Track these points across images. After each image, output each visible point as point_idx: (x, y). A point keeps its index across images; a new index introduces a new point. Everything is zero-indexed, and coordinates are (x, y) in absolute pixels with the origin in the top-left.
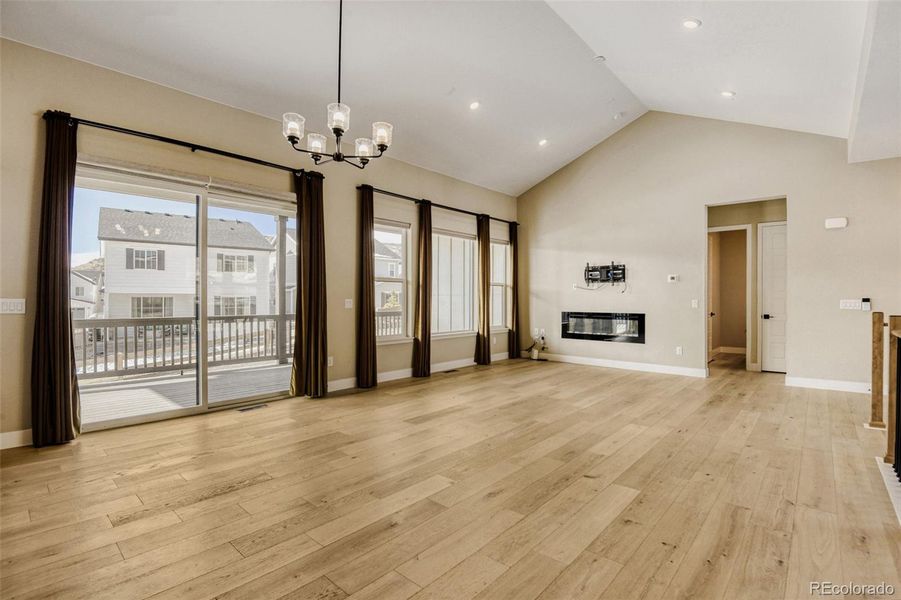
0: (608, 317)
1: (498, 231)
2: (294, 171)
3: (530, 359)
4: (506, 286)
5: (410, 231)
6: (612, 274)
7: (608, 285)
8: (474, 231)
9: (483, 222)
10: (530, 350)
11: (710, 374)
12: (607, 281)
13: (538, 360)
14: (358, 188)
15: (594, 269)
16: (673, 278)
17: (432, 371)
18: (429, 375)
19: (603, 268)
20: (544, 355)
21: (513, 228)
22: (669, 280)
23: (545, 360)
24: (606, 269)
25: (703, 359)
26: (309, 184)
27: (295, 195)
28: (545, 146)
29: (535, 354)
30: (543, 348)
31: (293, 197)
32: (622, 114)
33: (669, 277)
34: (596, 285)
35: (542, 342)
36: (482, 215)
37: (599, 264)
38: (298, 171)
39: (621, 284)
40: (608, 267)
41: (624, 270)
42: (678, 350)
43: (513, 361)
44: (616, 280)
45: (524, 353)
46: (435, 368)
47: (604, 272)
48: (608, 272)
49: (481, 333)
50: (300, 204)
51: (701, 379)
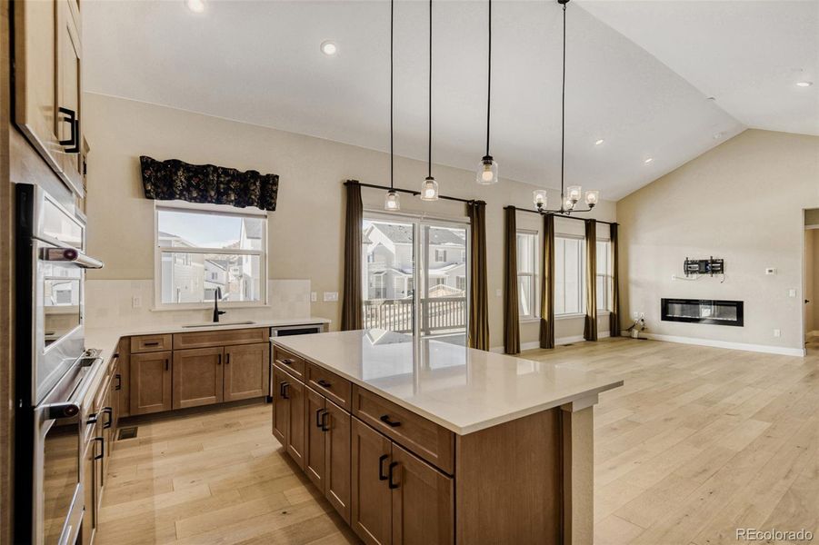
0: (696, 303)
1: (602, 232)
2: (468, 202)
3: (630, 337)
4: (607, 276)
5: (537, 237)
6: (711, 267)
7: (708, 276)
8: (583, 233)
9: (590, 226)
10: (630, 330)
11: (807, 354)
12: (706, 271)
13: (639, 338)
14: (504, 208)
15: (693, 263)
16: (771, 271)
17: (555, 344)
18: (553, 347)
19: (701, 261)
20: (643, 335)
21: (614, 228)
22: (767, 273)
23: (646, 339)
24: (706, 262)
25: (801, 342)
26: (477, 208)
27: (469, 218)
28: (650, 163)
29: (635, 333)
30: (643, 329)
31: (468, 219)
32: (722, 134)
33: (767, 270)
34: (695, 276)
35: (642, 323)
36: (591, 220)
37: (698, 258)
38: (470, 201)
39: (720, 275)
40: (706, 261)
41: (722, 264)
42: (776, 333)
43: (615, 338)
44: (714, 271)
45: (624, 333)
46: (558, 341)
47: (703, 265)
48: (707, 265)
49: (589, 315)
50: (472, 224)
51: (798, 358)
